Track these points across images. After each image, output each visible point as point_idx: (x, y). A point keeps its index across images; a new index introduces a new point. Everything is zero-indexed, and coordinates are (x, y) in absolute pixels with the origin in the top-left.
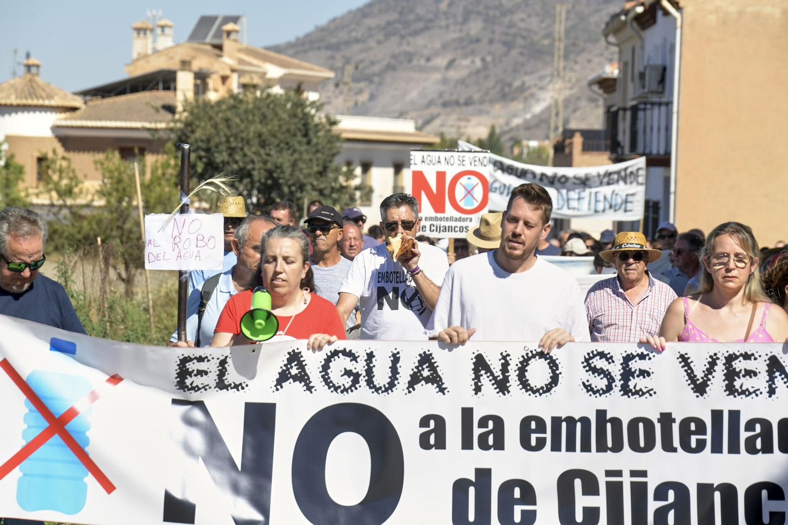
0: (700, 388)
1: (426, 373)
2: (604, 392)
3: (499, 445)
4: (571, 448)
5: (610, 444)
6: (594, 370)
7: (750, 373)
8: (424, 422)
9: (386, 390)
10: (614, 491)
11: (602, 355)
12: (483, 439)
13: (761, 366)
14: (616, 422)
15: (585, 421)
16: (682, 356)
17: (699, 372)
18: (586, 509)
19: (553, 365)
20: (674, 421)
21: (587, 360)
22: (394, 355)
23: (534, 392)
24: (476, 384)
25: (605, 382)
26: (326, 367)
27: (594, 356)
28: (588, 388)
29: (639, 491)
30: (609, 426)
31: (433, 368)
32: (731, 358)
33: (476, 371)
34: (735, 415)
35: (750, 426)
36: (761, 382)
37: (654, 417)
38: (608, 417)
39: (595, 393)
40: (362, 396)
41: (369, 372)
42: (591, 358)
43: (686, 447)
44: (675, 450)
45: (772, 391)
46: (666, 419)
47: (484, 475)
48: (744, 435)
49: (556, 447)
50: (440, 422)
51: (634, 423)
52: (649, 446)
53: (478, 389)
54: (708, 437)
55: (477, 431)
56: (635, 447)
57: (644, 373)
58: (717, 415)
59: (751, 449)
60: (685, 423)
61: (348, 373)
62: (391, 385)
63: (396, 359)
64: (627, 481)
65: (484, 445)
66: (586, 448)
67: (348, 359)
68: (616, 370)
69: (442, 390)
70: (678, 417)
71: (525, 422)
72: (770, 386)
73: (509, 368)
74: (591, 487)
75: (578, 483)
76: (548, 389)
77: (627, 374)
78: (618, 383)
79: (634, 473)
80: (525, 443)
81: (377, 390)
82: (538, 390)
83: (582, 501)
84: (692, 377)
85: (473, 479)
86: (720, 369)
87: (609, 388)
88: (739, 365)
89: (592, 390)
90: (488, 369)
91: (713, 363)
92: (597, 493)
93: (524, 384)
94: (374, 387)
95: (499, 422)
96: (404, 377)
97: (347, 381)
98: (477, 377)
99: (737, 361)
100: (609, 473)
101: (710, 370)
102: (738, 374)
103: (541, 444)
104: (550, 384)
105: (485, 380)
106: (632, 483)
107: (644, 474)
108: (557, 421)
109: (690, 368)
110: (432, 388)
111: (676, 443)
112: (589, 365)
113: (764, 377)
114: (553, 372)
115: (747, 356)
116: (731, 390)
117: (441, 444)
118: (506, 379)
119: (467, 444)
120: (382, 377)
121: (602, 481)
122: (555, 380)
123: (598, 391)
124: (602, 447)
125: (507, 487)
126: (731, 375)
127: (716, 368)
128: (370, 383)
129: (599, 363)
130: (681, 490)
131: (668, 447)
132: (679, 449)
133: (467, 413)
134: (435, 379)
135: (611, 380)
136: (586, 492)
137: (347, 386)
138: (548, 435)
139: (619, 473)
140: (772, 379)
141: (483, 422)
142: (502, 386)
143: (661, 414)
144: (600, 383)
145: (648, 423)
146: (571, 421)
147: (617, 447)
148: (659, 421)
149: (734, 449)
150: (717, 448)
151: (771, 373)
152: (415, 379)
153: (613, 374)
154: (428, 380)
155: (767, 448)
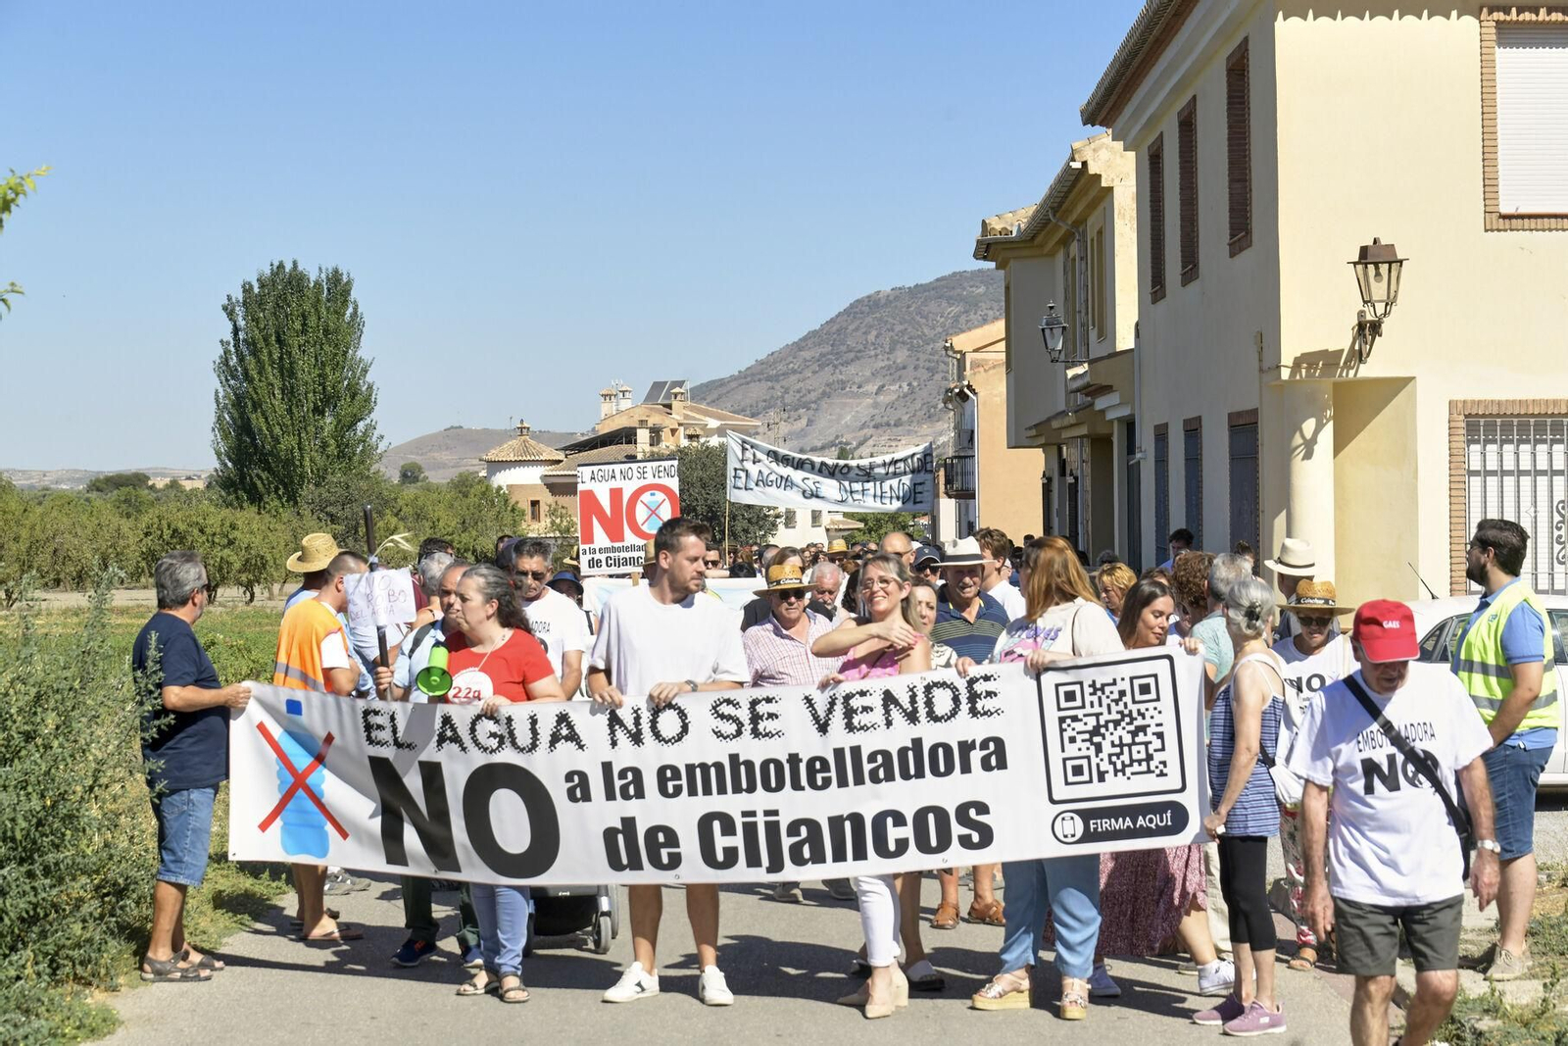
0: (823, 728)
1: (565, 732)
2: (735, 737)
3: (640, 794)
4: (707, 791)
5: (744, 786)
6: (722, 717)
7: (866, 709)
8: (569, 777)
9: (530, 750)
10: (750, 830)
11: (729, 702)
12: (624, 789)
13: (876, 701)
14: (749, 765)
15: (719, 766)
16: (806, 698)
17: (822, 714)
18: (725, 850)
19: (682, 714)
20: (801, 761)
21: (714, 708)
22: (531, 717)
23: (667, 742)
24: (612, 739)
25: (734, 727)
26: (473, 730)
27: (721, 703)
28: (718, 734)
29: (773, 829)
30: (743, 768)
31: (570, 727)
32: (848, 698)
33: (611, 726)
34: (856, 751)
35: (872, 758)
36: (877, 715)
37: (783, 759)
38: (741, 760)
39: (725, 738)
40: (507, 756)
41: (511, 734)
42: (718, 706)
43: (813, 784)
44: (803, 789)
45: (889, 723)
46: (794, 759)
47: (629, 824)
48: (867, 767)
49: (693, 792)
50: (583, 776)
51: (765, 764)
52: (780, 786)
53: (614, 744)
54: (833, 774)
55: (618, 783)
56: (767, 787)
57: (772, 716)
58: (839, 753)
59: (875, 779)
60: (811, 762)
61: (493, 735)
62: (534, 746)
63: (534, 721)
64: (761, 820)
65: (626, 796)
66: (722, 790)
67: (492, 722)
68: (744, 714)
69: (581, 747)
70: (805, 757)
71: (661, 771)
72: (887, 719)
73: (641, 721)
74: (729, 828)
75: (716, 825)
76: (679, 738)
77: (756, 718)
78: (748, 728)
79: (767, 813)
80: (663, 791)
81: (522, 750)
82: (670, 740)
83: (721, 842)
84: (816, 718)
85: (620, 827)
86: (839, 709)
87: (739, 733)
88: (856, 703)
89: (722, 735)
90: (621, 724)
91: (832, 703)
92: (733, 833)
93: (657, 735)
94: (518, 747)
95: (637, 773)
96: (545, 738)
97: (494, 743)
98: (613, 732)
99: (854, 699)
100: (745, 814)
101: (830, 711)
102: (855, 712)
103: (678, 790)
104: (681, 733)
105: (620, 734)
106: (766, 823)
107: (775, 813)
108: (690, 768)
109: (814, 709)
110: (571, 745)
111: (804, 781)
112: (717, 712)
113: (879, 710)
114: (683, 721)
115: (863, 694)
116: (850, 727)
117: (586, 797)
118: (639, 732)
119: (610, 795)
120: (523, 737)
121: (739, 822)
122: (685, 729)
123: (728, 736)
124: (737, 789)
125: (652, 832)
126: (849, 713)
127: (835, 707)
128: (514, 743)
129: (726, 709)
130: (813, 826)
131: (797, 786)
132: (807, 787)
133: (607, 767)
134: (573, 737)
135: (740, 725)
136: (724, 833)
137: (494, 747)
138: (684, 782)
139: (753, 814)
140: (887, 712)
141: (623, 774)
142: (637, 738)
143: (790, 755)
144: (730, 728)
145: (778, 764)
146: (704, 767)
147: (751, 789)
148: (788, 761)
149: (859, 780)
150: (843, 783)
151: (886, 706)
152: (555, 739)
153: (741, 719)
154: (567, 738)
155: (890, 777)
